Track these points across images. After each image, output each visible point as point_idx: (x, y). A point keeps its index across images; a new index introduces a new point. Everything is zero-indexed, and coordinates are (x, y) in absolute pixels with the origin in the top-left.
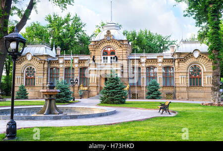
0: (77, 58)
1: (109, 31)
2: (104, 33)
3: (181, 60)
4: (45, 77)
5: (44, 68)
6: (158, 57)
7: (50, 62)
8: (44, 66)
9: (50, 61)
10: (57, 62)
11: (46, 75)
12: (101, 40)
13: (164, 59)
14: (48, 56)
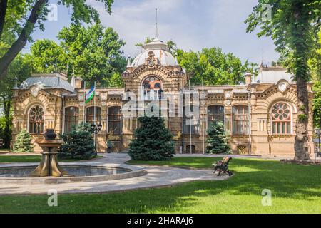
0: (105, 92)
1: (151, 52)
2: (145, 55)
3: (259, 96)
4: (58, 121)
5: (56, 108)
6: (225, 90)
7: (65, 100)
8: (56, 105)
9: (65, 97)
10: (75, 99)
11: (59, 117)
12: (140, 66)
13: (234, 94)
14: (62, 90)
